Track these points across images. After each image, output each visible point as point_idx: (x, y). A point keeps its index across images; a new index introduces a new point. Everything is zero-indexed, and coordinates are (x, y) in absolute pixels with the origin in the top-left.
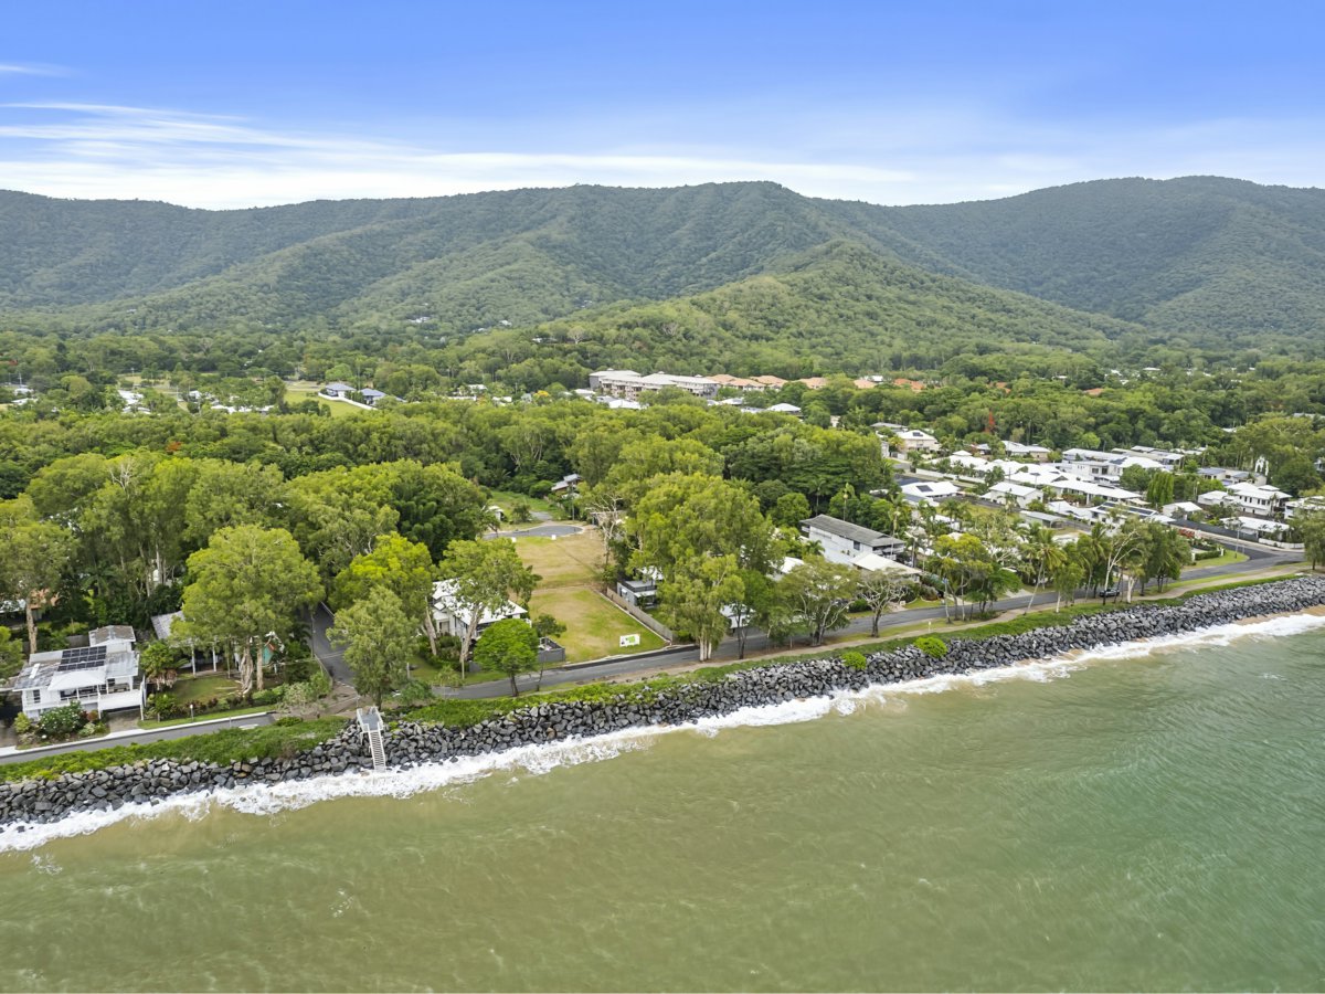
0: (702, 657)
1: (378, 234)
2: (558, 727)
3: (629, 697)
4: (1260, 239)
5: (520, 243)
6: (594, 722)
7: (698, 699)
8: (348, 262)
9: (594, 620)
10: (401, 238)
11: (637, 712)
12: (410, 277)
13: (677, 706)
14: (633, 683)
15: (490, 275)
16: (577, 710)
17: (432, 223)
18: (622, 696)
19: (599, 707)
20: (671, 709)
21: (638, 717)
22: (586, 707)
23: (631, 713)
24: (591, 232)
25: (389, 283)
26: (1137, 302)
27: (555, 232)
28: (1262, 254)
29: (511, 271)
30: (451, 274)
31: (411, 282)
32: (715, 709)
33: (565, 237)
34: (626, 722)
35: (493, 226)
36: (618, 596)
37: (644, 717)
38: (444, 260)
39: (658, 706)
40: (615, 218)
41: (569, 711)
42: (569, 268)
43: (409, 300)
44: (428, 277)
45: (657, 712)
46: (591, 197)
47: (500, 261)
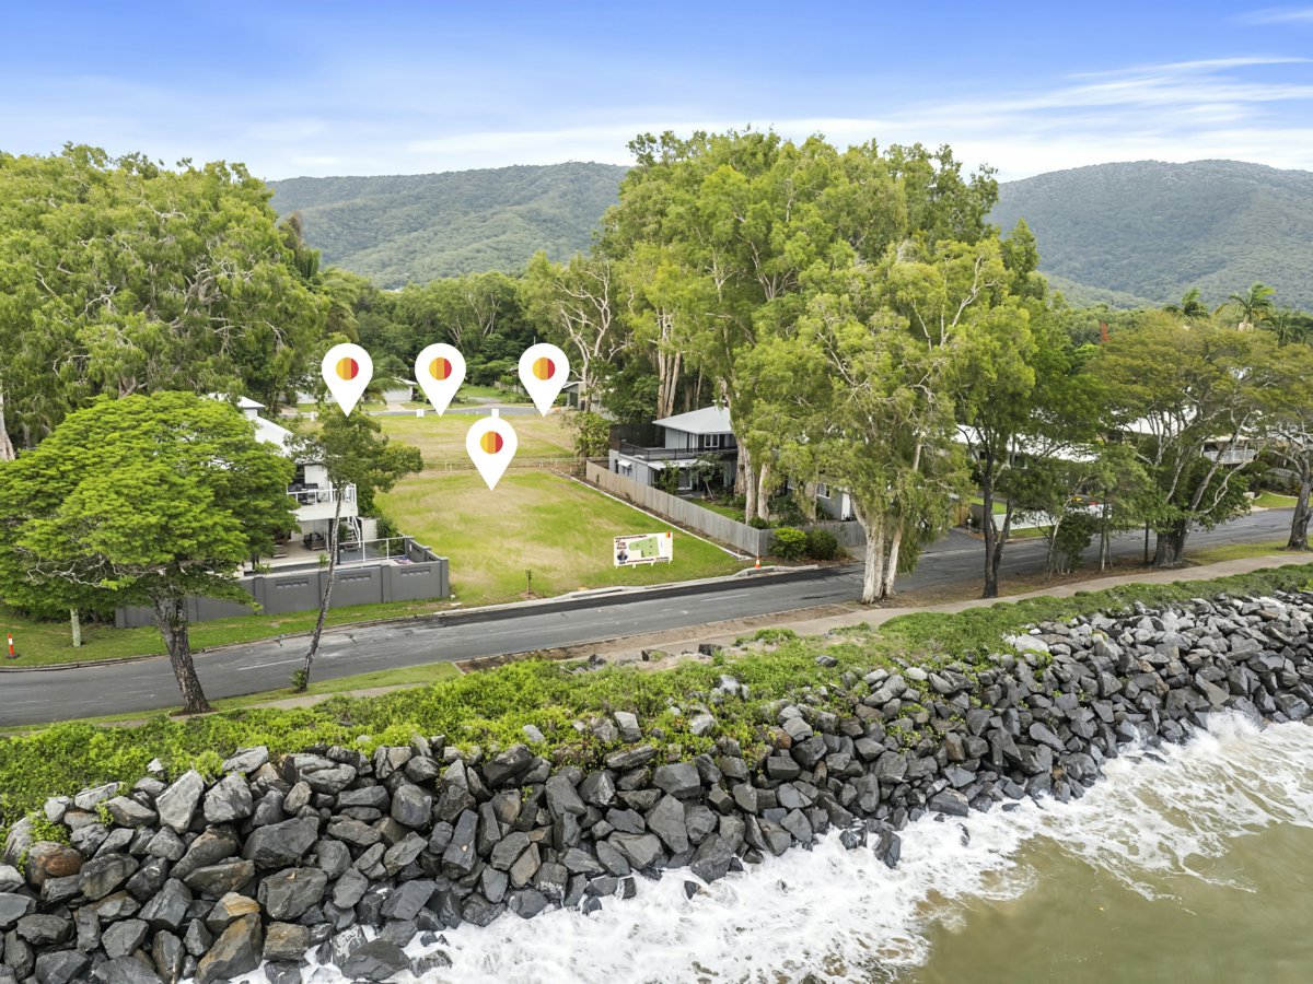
0: (870, 589)
1: (361, 208)
2: (281, 892)
3: (658, 725)
4: (1285, 219)
5: (508, 215)
6: (485, 857)
7: (943, 727)
8: (328, 234)
9: (551, 517)
10: (385, 212)
11: (697, 797)
12: (391, 249)
13: (869, 761)
14: (670, 664)
15: (476, 245)
16: (406, 792)
17: (418, 198)
18: (627, 719)
19: (519, 774)
20: (845, 777)
21: (702, 819)
22: (455, 771)
23: (671, 805)
24: (584, 208)
25: (370, 255)
26: (1157, 284)
27: (546, 206)
28: (1288, 235)
29: (498, 242)
30: (435, 246)
31: (393, 253)
32: (1017, 770)
33: (557, 211)
34: (647, 848)
35: (482, 201)
36: (611, 472)
37: (730, 823)
38: (429, 233)
39: (783, 763)
40: (608, 194)
41: (369, 793)
42: (561, 241)
43: (389, 270)
44: (411, 249)
45: (790, 795)
46: (584, 173)
47: (487, 233)
